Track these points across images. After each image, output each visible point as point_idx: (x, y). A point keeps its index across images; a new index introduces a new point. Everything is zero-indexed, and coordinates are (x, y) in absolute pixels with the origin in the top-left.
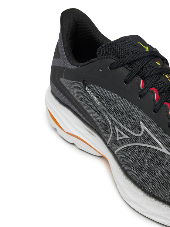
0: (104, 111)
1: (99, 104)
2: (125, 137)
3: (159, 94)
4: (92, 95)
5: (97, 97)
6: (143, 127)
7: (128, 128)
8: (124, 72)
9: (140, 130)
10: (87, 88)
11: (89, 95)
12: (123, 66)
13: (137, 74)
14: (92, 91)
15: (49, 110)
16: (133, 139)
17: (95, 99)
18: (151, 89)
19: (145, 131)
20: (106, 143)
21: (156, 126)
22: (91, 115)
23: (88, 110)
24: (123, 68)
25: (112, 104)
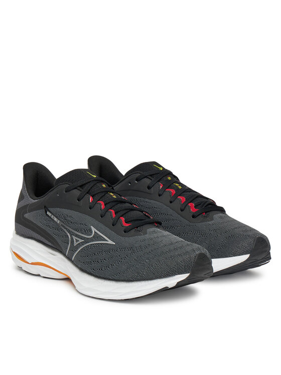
0: (63, 226)
1: (58, 222)
2: (81, 241)
3: (105, 205)
4: (52, 217)
5: (56, 217)
6: (93, 229)
7: (83, 233)
8: (77, 193)
9: (92, 232)
10: (48, 213)
11: (50, 217)
12: (76, 188)
13: (87, 193)
14: (52, 214)
15: (14, 252)
16: (87, 241)
17: (55, 219)
18: (99, 202)
19: (95, 232)
20: (64, 255)
21: (103, 227)
22: (52, 235)
23: (50, 231)
24: (76, 190)
25: (69, 219)
